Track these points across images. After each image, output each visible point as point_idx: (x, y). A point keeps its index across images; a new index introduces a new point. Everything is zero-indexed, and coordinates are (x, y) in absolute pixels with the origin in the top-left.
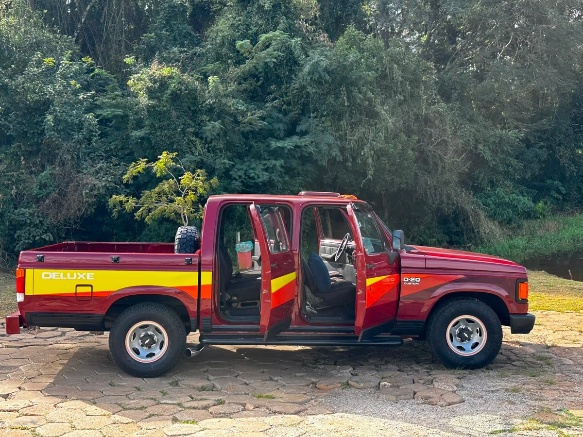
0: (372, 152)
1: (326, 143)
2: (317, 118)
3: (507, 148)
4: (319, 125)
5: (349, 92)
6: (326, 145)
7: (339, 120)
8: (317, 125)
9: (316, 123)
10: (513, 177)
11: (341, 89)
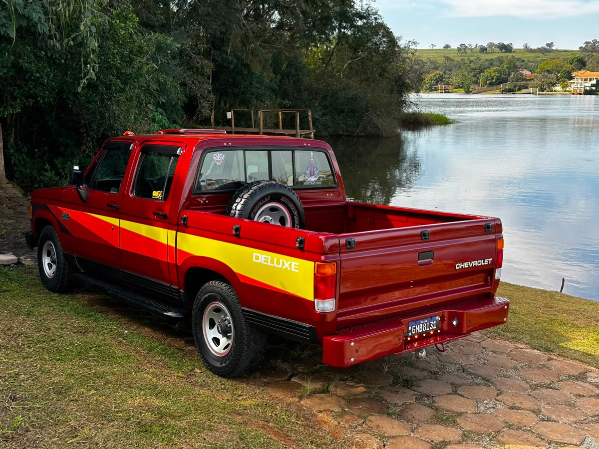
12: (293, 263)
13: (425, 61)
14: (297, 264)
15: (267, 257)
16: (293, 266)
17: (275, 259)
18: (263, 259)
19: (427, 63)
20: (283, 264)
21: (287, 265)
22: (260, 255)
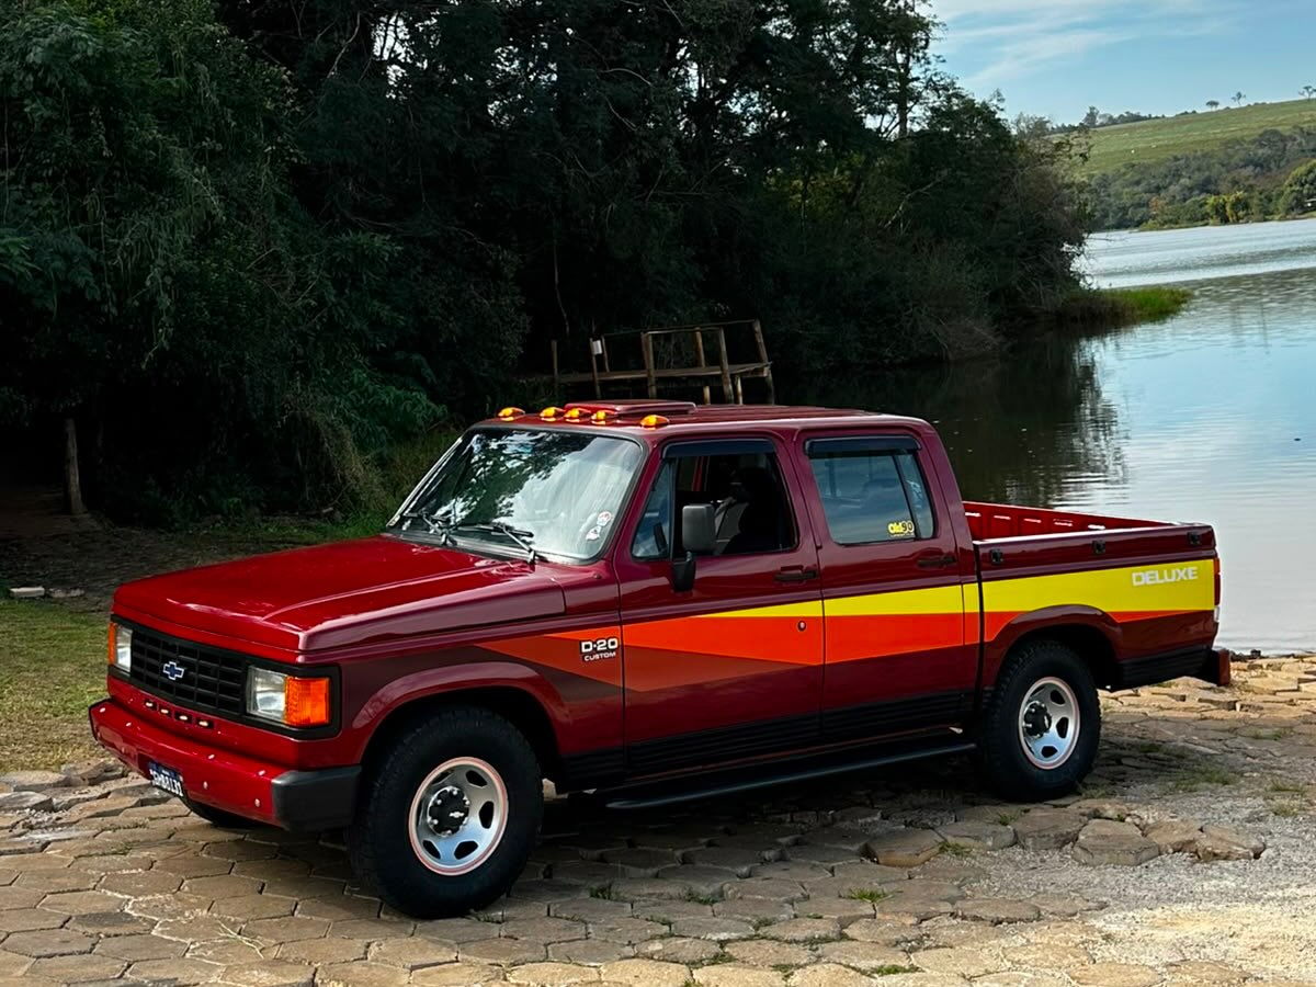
0: (168, 280)
1: (57, 252)
2: (18, 183)
3: (368, 276)
4: (25, 203)
5: (113, 125)
6: (58, 257)
7: (83, 192)
8: (20, 202)
9: (18, 195)
10: (372, 345)
11: (91, 114)
12: (1191, 568)
13: (1287, 134)
14: (1195, 568)
15: (1152, 572)
16: (1190, 573)
17: (1165, 572)
18: (1148, 578)
19: (1295, 140)
20: (1177, 575)
21: (1182, 574)
22: (1141, 574)
